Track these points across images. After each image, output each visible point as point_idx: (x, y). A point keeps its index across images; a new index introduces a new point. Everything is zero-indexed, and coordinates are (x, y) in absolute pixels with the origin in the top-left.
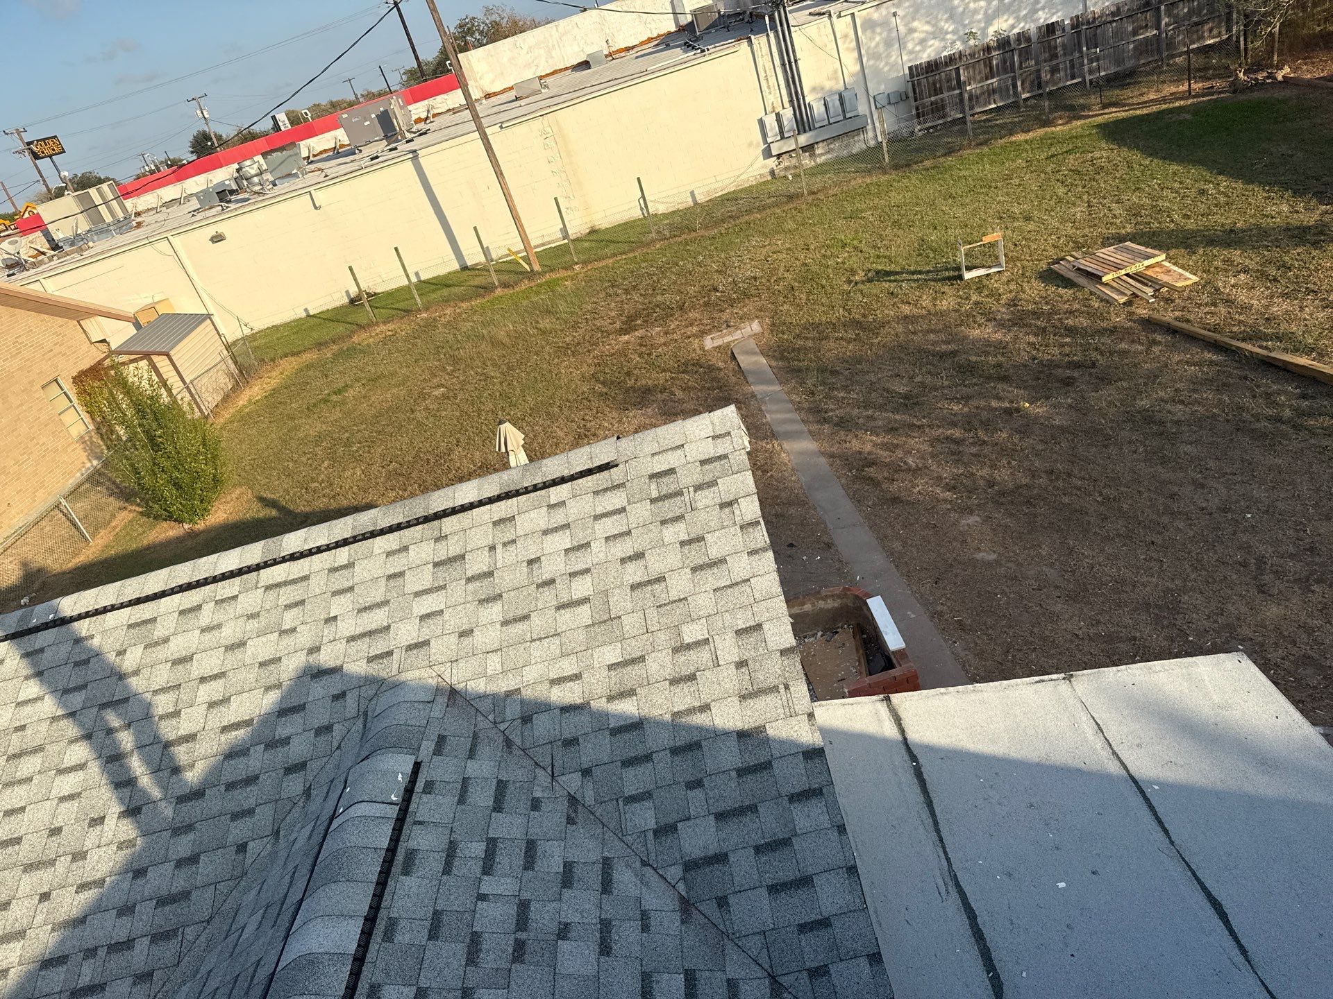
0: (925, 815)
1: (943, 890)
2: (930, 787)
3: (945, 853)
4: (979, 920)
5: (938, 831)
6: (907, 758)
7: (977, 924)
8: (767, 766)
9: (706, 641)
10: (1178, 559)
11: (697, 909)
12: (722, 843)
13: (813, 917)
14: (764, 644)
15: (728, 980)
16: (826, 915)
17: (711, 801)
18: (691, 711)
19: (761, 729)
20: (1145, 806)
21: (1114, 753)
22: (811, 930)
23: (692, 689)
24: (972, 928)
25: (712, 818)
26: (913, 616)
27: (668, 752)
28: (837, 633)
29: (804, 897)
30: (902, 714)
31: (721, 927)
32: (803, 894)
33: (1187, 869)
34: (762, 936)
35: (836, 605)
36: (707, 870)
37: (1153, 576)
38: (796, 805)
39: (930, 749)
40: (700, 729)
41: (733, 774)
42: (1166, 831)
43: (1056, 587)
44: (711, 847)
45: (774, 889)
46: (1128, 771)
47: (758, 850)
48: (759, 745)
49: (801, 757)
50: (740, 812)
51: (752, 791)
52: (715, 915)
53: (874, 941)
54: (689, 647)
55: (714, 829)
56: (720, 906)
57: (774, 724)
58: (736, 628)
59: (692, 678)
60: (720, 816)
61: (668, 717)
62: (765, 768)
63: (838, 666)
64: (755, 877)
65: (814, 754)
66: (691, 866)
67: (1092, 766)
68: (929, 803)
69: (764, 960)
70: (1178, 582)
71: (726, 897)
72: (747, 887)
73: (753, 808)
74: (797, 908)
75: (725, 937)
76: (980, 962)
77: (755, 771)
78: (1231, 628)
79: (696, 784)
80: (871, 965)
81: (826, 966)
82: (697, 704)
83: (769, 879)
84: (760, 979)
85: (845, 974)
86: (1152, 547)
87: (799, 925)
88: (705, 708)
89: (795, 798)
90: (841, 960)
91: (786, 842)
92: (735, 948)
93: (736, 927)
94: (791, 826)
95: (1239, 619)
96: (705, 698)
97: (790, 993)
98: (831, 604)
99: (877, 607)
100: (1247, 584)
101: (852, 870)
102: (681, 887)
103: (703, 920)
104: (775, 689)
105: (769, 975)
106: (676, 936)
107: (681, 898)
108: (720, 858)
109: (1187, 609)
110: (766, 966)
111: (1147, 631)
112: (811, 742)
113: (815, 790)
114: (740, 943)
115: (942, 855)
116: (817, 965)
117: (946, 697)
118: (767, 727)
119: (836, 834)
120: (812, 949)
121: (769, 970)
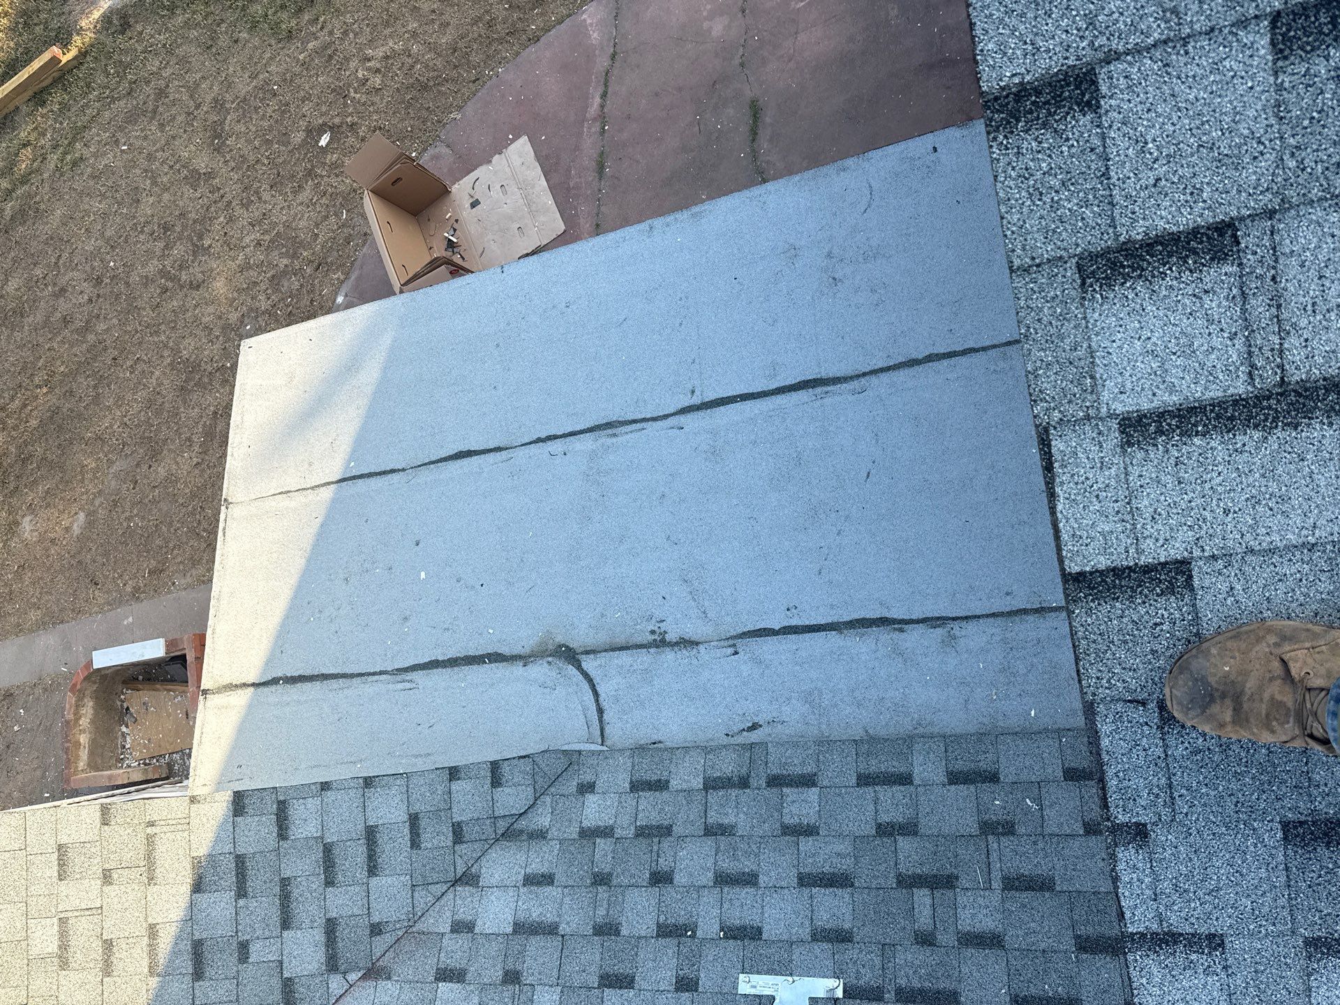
0: (334, 684)
1: (408, 685)
2: (308, 672)
3: (374, 674)
4: (440, 658)
5: (352, 676)
6: (273, 688)
7: (443, 661)
8: (240, 861)
9: (63, 922)
10: (140, 344)
11: (378, 960)
12: (316, 924)
13: (407, 831)
14: (88, 845)
15: (452, 931)
16: (406, 817)
17: (267, 933)
18: (152, 948)
19: (197, 864)
20: (367, 481)
21: (312, 488)
22: (418, 835)
23: (124, 946)
24: (445, 667)
25: (285, 934)
26: (130, 619)
27: (197, 984)
28: (128, 709)
29: (386, 838)
30: (226, 681)
31: (400, 933)
32: (382, 839)
33: (428, 466)
34: (417, 888)
35: (91, 704)
36: (340, 945)
37: (152, 373)
38: (291, 833)
39: (269, 662)
40: (178, 939)
41: (241, 902)
42: (393, 471)
43: (138, 465)
44: (317, 938)
45: (373, 869)
46: (332, 483)
47: (329, 883)
48: (214, 867)
49: (239, 819)
50: (285, 899)
51: (265, 882)
52: (388, 939)
53: (438, 772)
54: (64, 947)
55: (299, 932)
56: (380, 933)
57: (193, 846)
58: (55, 880)
59: (108, 945)
60: (286, 924)
61: (154, 982)
62: (243, 863)
63: (169, 715)
64: (357, 889)
65: (239, 803)
66: (333, 964)
67: (321, 512)
68: (325, 677)
69: (438, 889)
70: (166, 353)
71: (372, 925)
72: (365, 901)
73: (285, 883)
74: (395, 848)
75: (411, 930)
76: (475, 667)
77: (244, 877)
78: (226, 328)
79: (243, 950)
80: (459, 779)
81: (453, 825)
82: (146, 940)
83: (361, 874)
84: (455, 895)
85: (464, 807)
86: (120, 361)
87: (412, 848)
88: (153, 931)
89: (283, 834)
90: (450, 808)
91: (328, 850)
92: (423, 919)
93: (403, 917)
94: (312, 842)
95: (220, 318)
96: (142, 930)
97: (472, 865)
98: (88, 710)
99: (105, 659)
100: (186, 296)
101: (368, 782)
102: (353, 977)
103: (390, 954)
104: (150, 840)
105: (452, 886)
106: (401, 988)
107: (364, 978)
108: (331, 927)
109: (197, 356)
110: (445, 888)
111: (211, 400)
112: (225, 804)
113: (278, 809)
114: (419, 914)
115: (376, 677)
116: (451, 834)
117: (217, 631)
118: (195, 854)
119: (329, 793)
120: (436, 837)
121: (449, 885)
